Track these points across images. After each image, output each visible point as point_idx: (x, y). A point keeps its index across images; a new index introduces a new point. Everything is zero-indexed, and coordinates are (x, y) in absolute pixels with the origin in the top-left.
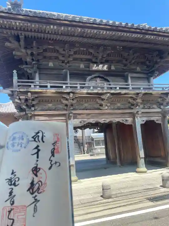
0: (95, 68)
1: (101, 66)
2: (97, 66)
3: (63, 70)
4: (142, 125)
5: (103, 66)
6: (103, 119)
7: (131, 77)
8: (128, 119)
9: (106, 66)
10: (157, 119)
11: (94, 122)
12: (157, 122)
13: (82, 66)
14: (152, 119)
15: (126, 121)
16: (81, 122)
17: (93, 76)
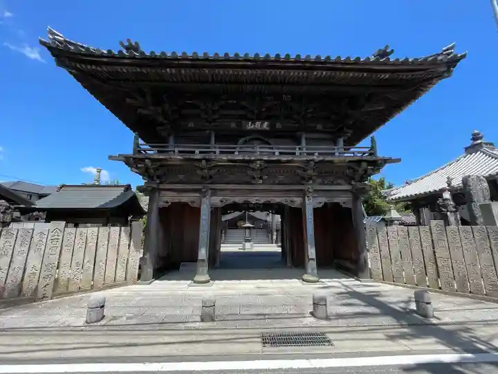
0: (250, 126)
1: (258, 124)
2: (253, 123)
3: (206, 130)
4: (315, 210)
5: (262, 124)
6: (256, 198)
7: (306, 139)
8: (295, 199)
9: (266, 123)
10: (344, 200)
11: (241, 202)
12: (344, 206)
13: (233, 125)
14: (336, 200)
15: (292, 202)
16: (221, 201)
17: (248, 138)
